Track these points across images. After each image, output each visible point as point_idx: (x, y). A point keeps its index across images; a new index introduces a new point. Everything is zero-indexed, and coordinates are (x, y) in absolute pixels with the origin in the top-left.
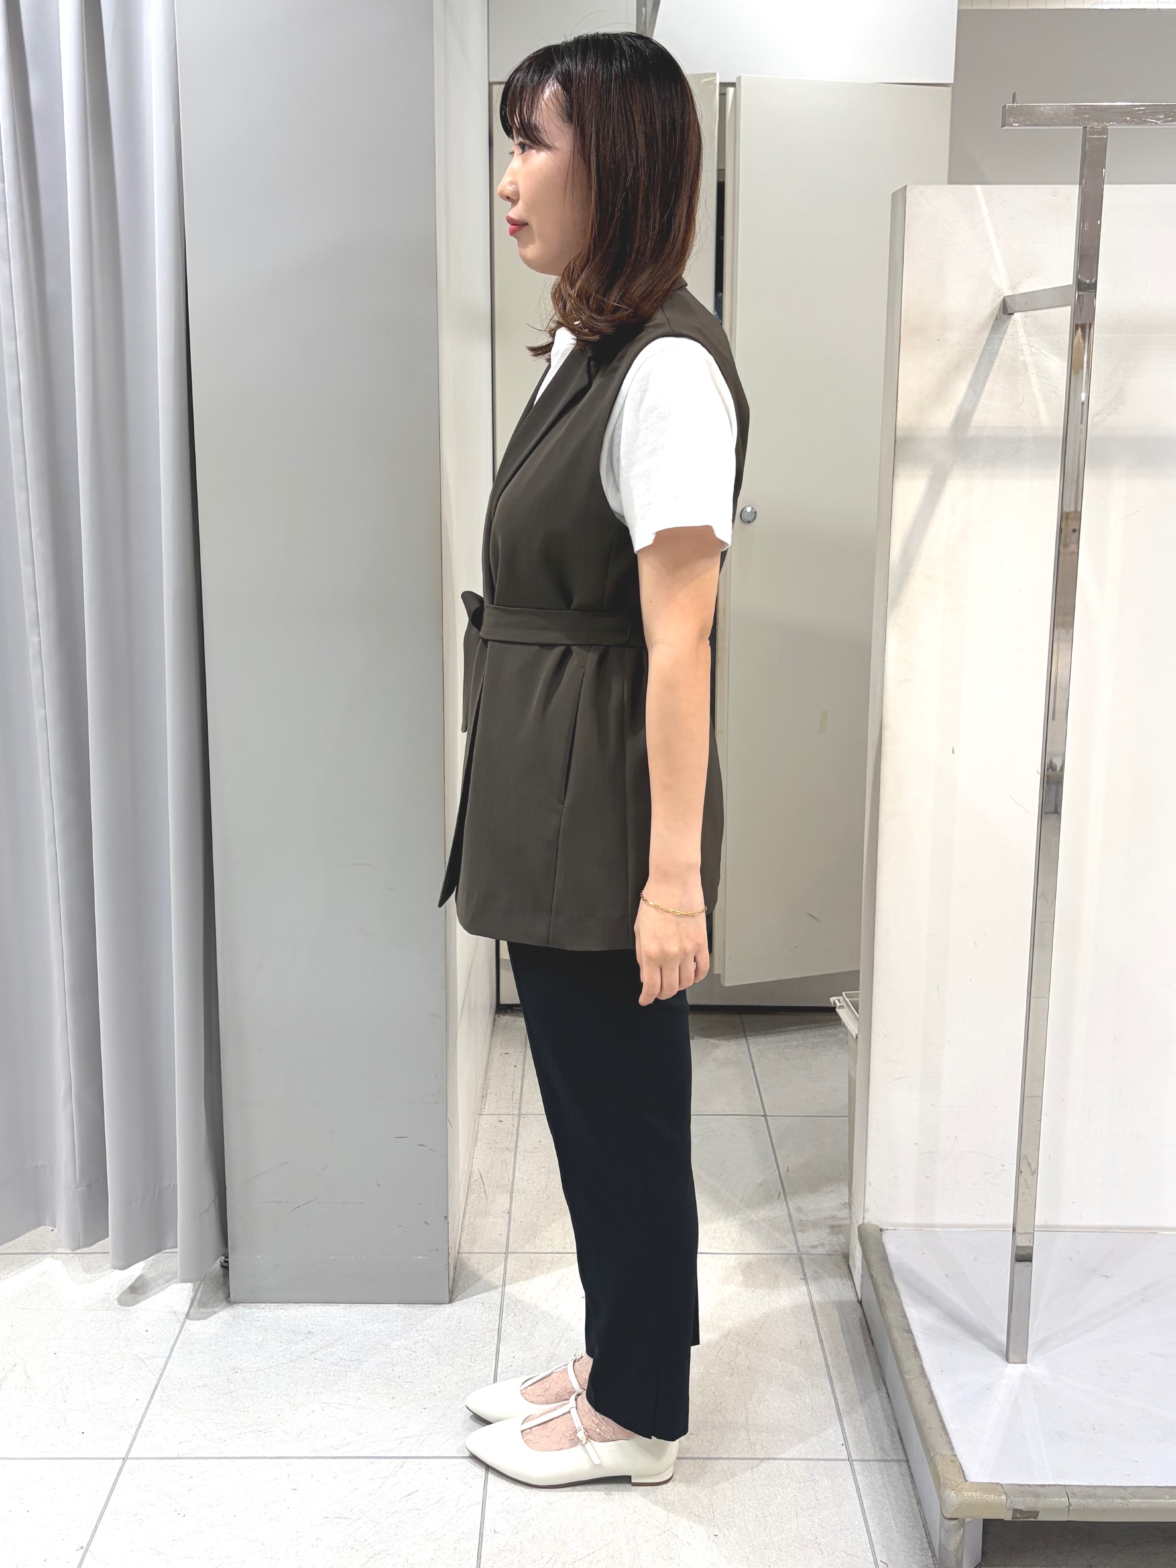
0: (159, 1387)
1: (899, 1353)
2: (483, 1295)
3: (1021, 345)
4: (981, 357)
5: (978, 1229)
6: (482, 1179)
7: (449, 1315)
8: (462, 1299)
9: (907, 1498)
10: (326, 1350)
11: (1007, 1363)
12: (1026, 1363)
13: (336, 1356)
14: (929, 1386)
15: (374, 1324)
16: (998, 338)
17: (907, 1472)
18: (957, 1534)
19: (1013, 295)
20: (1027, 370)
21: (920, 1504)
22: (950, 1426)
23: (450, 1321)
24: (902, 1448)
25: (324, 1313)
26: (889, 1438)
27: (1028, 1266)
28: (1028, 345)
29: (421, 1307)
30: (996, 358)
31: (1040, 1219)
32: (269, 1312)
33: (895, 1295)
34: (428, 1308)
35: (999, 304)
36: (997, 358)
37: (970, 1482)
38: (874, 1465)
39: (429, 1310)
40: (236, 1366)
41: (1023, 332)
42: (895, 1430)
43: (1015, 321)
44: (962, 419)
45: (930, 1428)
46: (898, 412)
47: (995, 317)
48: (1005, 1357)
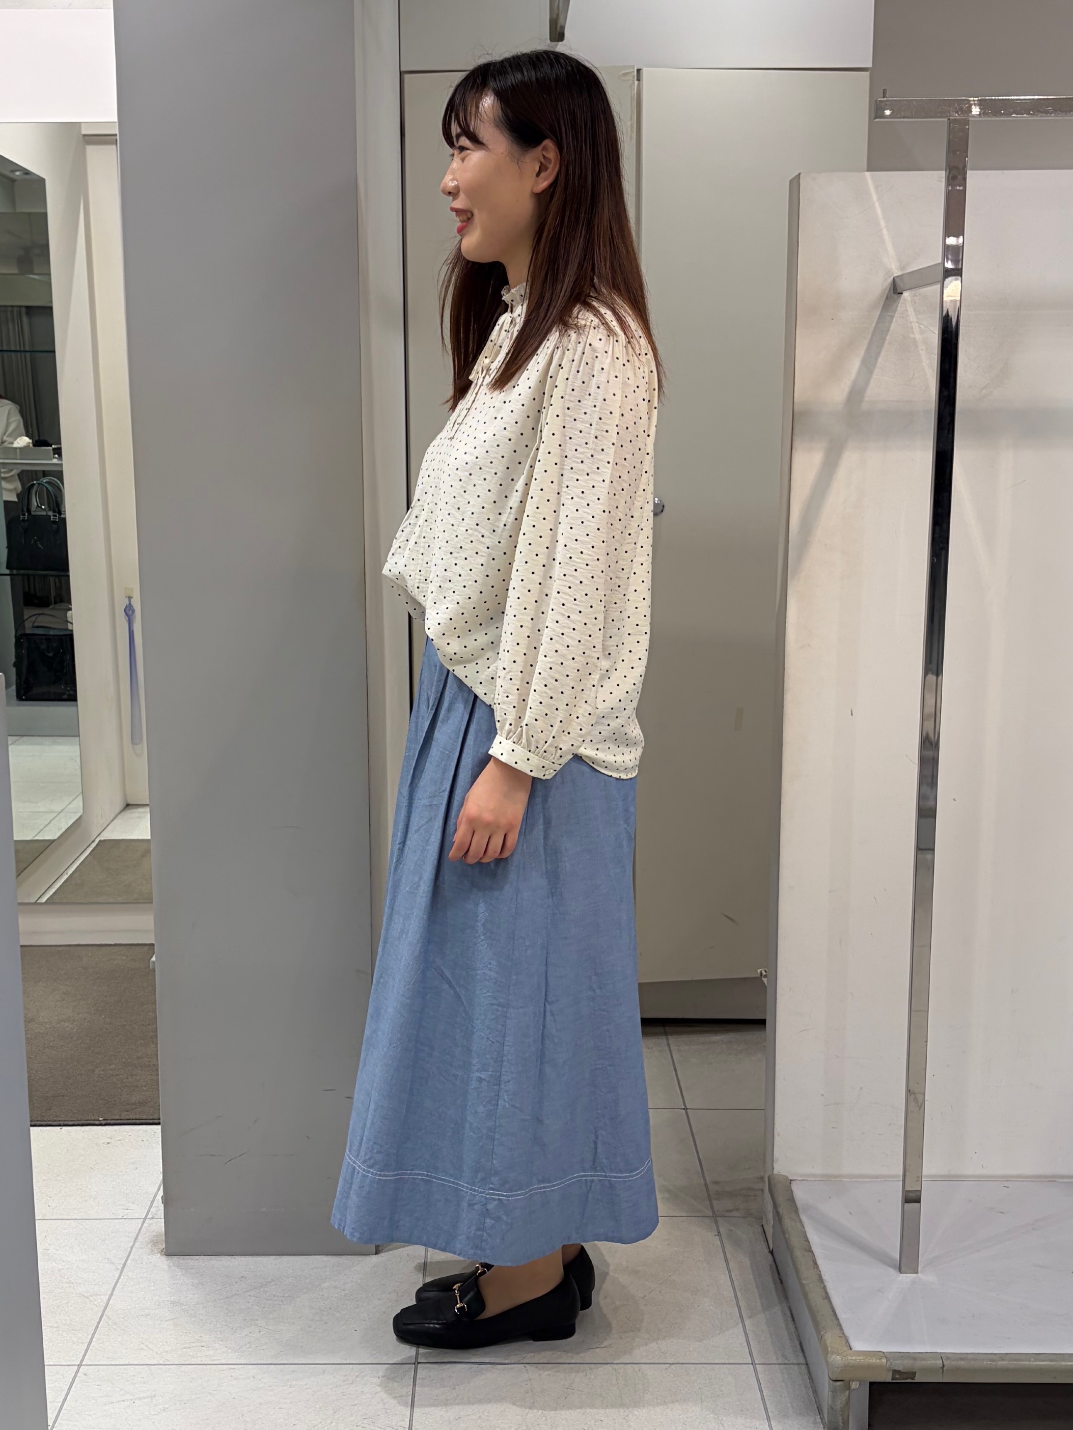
0: (104, 1316)
3: (911, 323)
4: (873, 334)
7: (378, 1262)
8: (388, 1251)
10: (260, 1289)
11: (899, 1274)
12: (917, 1272)
13: (270, 1294)
14: (824, 1288)
16: (889, 315)
17: (805, 1371)
18: (843, 1395)
20: (916, 346)
23: (377, 1267)
24: (802, 1355)
25: (255, 1262)
28: (917, 323)
29: (348, 1257)
30: (887, 335)
32: (202, 1264)
34: (355, 1258)
39: (357, 1259)
44: (856, 393)
45: (822, 1316)
46: (795, 389)
47: (885, 297)
48: (897, 1270)
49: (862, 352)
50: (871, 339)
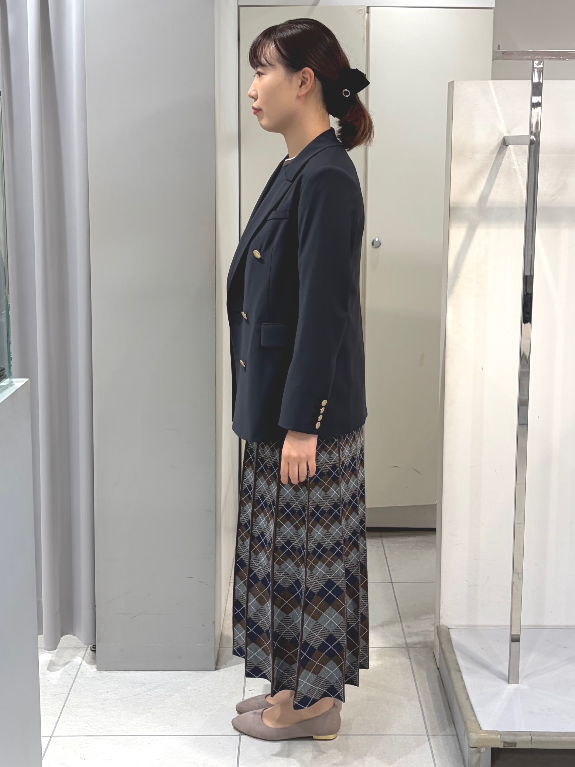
0: (65, 707)
2: (235, 666)
3: (512, 158)
7: (216, 675)
8: (224, 668)
10: (153, 691)
11: (508, 684)
12: (518, 683)
13: (158, 693)
14: (467, 693)
15: (177, 679)
16: (501, 157)
17: (456, 740)
18: (476, 755)
19: (508, 136)
20: (516, 173)
22: (476, 709)
23: (218, 678)
25: (150, 675)
28: (516, 160)
29: (201, 672)
35: (501, 139)
36: (500, 168)
37: (484, 731)
39: (206, 673)
41: (513, 154)
43: (509, 149)
44: (484, 198)
45: (465, 709)
46: (451, 194)
47: (500, 146)
48: (507, 681)
49: (487, 175)
50: (492, 168)
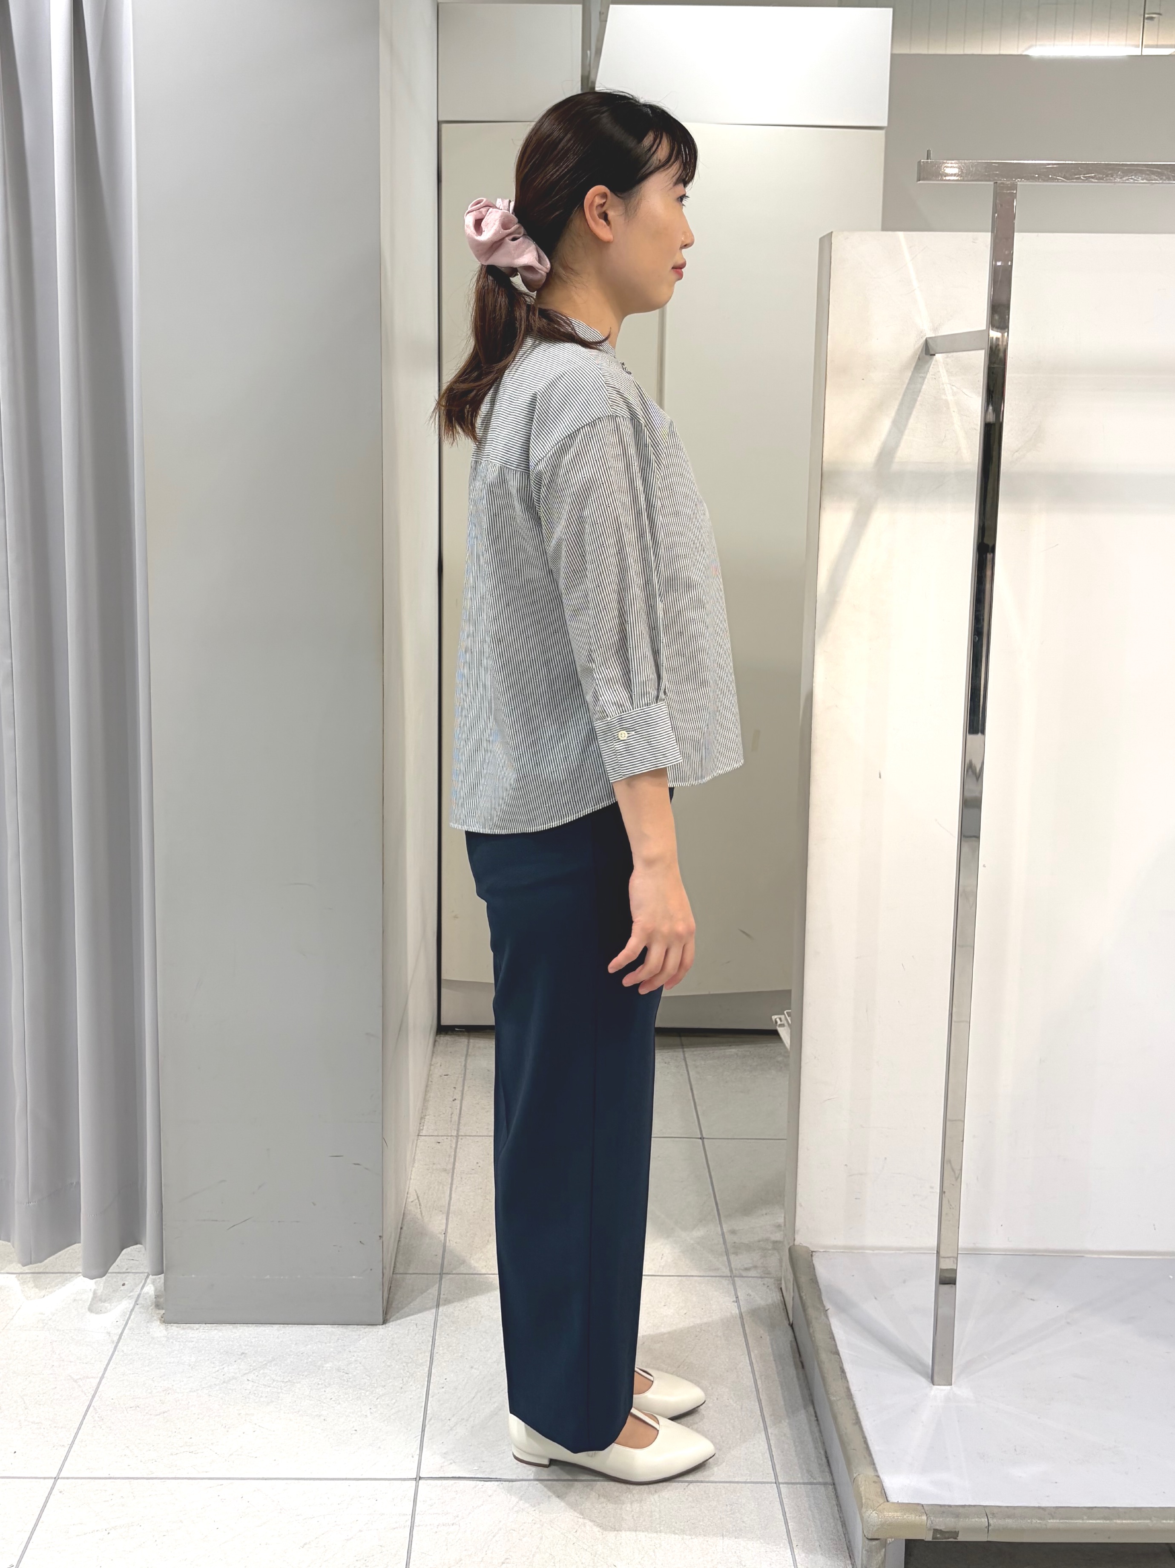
0: (91, 1407)
1: (826, 1375)
2: (416, 1316)
3: (943, 384)
4: (904, 395)
5: (906, 1252)
6: (419, 1201)
7: (383, 1336)
8: (396, 1320)
9: (832, 1521)
10: (260, 1371)
11: (931, 1385)
12: (951, 1385)
13: (269, 1378)
14: (854, 1407)
15: (307, 1345)
16: (920, 377)
17: (833, 1494)
18: (879, 1555)
19: (935, 337)
20: (948, 408)
21: (845, 1526)
22: (874, 1448)
23: (383, 1342)
24: (829, 1471)
25: (257, 1334)
26: (816, 1461)
27: (952, 1287)
28: (950, 384)
29: (354, 1328)
30: (918, 396)
31: (964, 1241)
32: (203, 1333)
33: (823, 1317)
34: (362, 1329)
35: (922, 344)
36: (920, 397)
37: (893, 1503)
38: (800, 1488)
39: (363, 1331)
40: (168, 1388)
41: (945, 371)
42: (823, 1452)
43: (936, 361)
44: (886, 455)
45: (853, 1449)
46: (824, 448)
47: (918, 356)
48: (930, 1379)
49: (892, 413)
50: (903, 399)
